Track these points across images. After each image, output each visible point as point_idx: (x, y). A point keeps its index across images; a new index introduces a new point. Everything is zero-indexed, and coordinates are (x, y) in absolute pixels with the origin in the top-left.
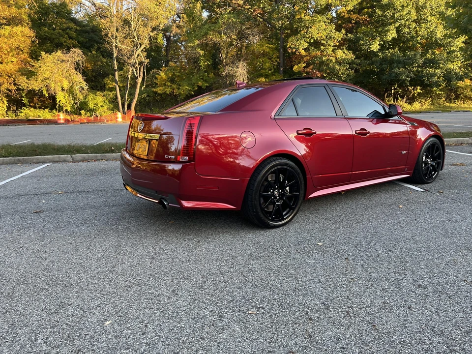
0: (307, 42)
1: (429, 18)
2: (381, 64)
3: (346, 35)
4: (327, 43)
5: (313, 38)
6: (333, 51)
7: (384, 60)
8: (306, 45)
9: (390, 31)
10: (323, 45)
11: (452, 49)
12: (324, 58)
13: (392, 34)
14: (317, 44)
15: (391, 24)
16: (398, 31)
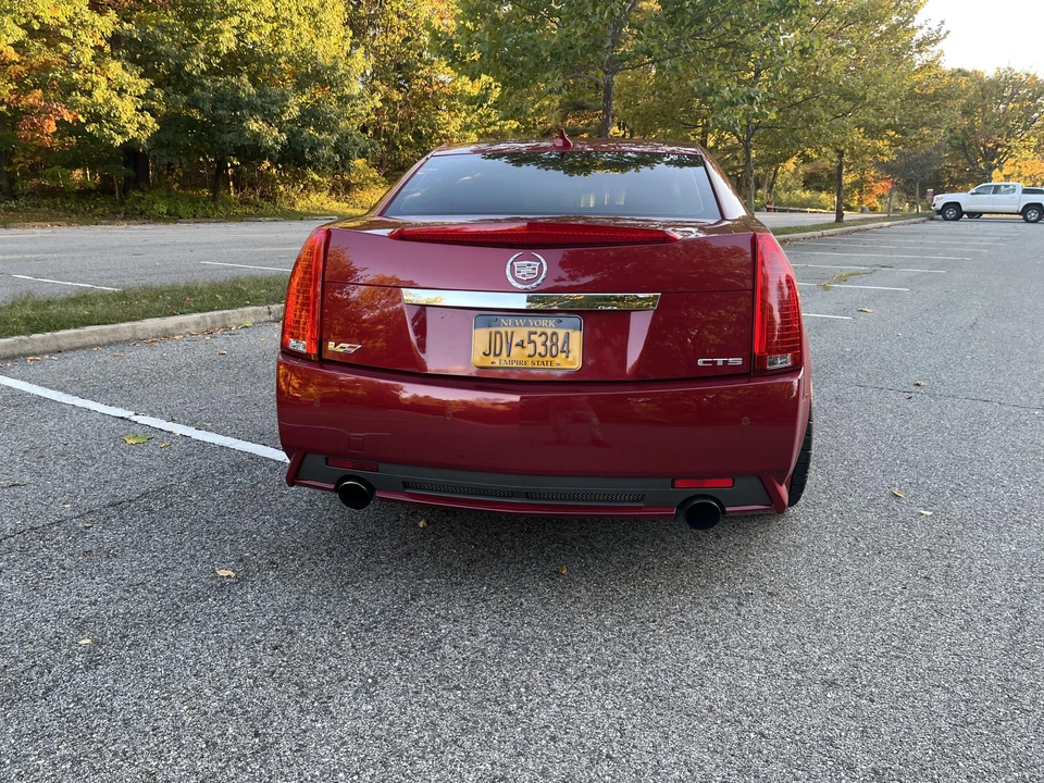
0: (23, 27)
1: (295, 19)
2: (214, 108)
3: (121, 25)
4: (74, 36)
5: (37, 18)
6: (94, 58)
7: (220, 99)
8: (21, 34)
9: (221, 32)
10: (67, 40)
11: (347, 91)
12: (75, 76)
13: (227, 42)
14: (49, 35)
15: (223, 17)
16: (240, 37)
